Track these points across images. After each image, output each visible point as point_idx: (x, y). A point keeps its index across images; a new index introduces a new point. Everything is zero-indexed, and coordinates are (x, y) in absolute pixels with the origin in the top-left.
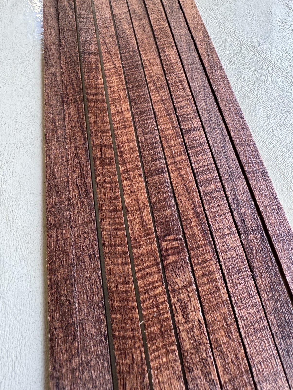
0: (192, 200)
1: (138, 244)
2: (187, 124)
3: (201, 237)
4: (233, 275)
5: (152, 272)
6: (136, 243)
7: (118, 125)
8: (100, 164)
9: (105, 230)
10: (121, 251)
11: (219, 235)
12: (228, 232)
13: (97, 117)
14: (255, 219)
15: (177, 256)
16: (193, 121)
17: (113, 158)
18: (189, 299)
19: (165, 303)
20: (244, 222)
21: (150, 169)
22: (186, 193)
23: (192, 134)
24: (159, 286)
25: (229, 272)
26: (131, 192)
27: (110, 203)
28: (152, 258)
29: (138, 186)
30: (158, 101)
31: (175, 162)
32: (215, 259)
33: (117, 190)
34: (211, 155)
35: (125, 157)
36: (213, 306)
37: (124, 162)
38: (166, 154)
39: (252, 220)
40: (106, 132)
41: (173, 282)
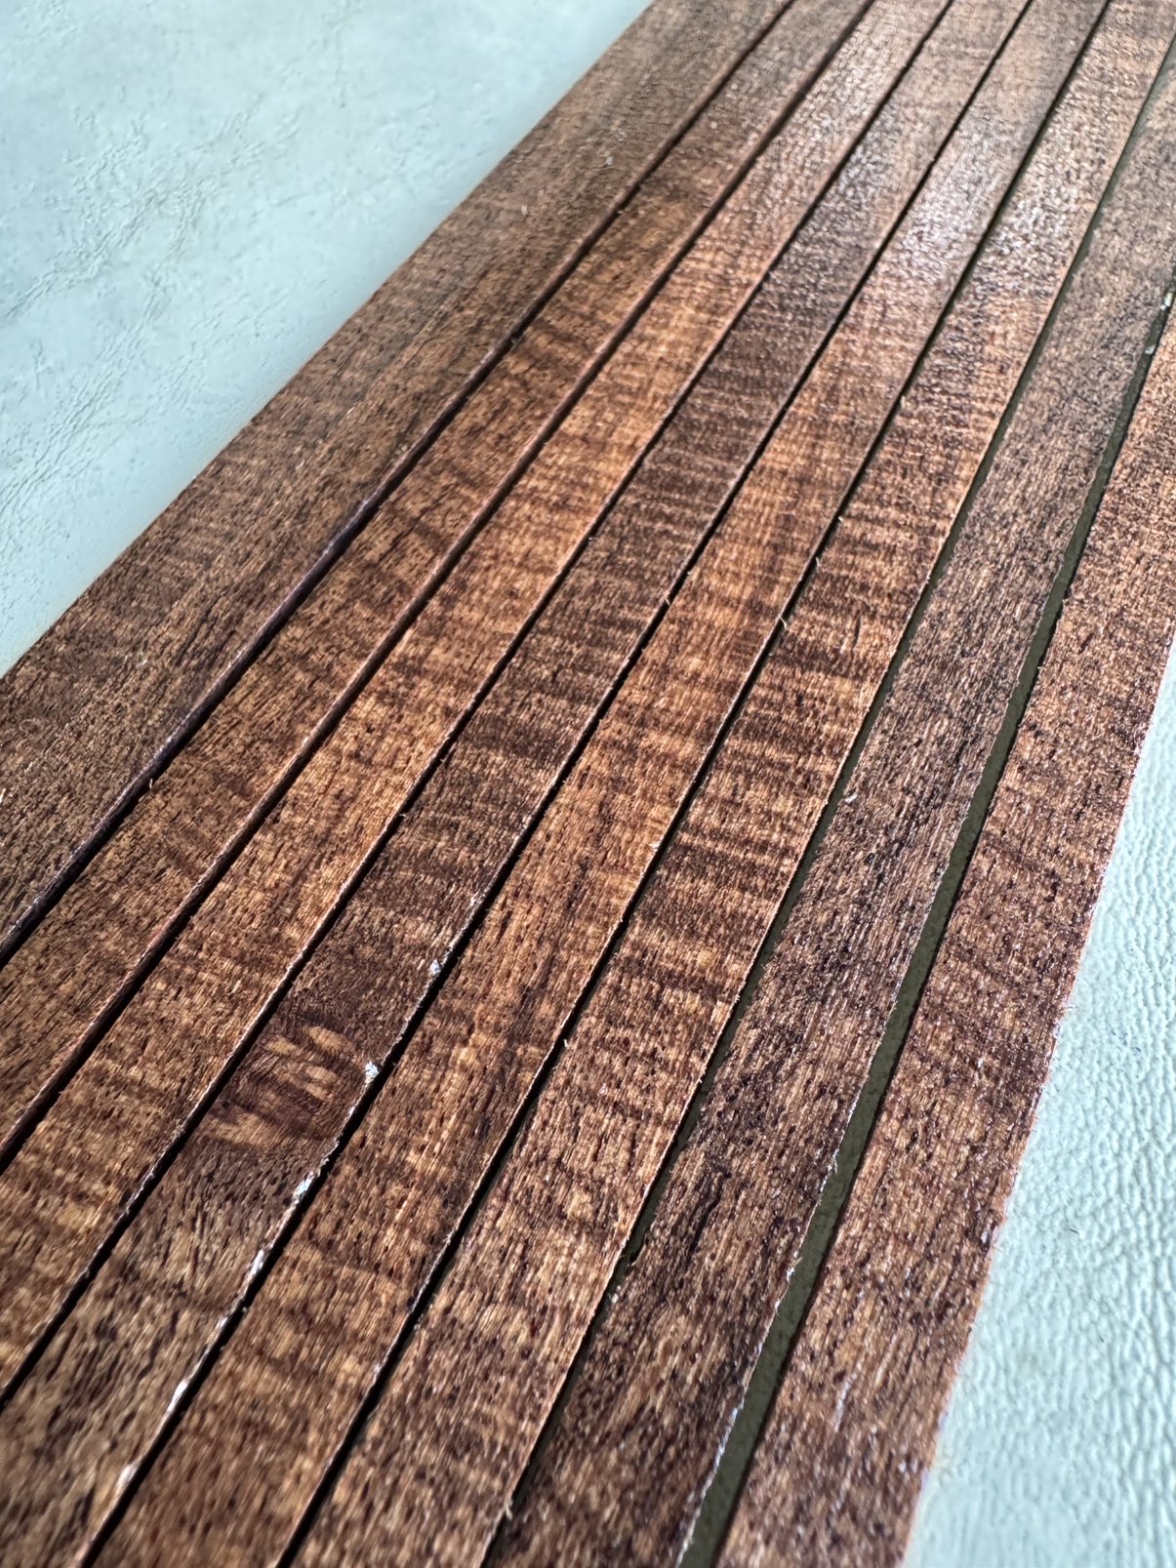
0: (556, 947)
1: (188, 970)
2: (826, 625)
3: (445, 1135)
4: (420, 1433)
5: (126, 1125)
6: (185, 960)
7: (542, 485)
8: (351, 585)
9: (136, 833)
10: (112, 948)
11: (528, 1192)
12: (588, 1212)
13: (493, 419)
14: (768, 1253)
15: (276, 1140)
16: (863, 628)
17: (410, 592)
18: (145, 1363)
19: (51, 1291)
20: (703, 1223)
21: (508, 710)
22: (558, 904)
23: (815, 676)
24: (96, 1201)
25: (415, 1402)
26: (355, 756)
27: (249, 746)
28: (186, 1066)
29: (399, 749)
30: (784, 473)
31: (631, 749)
32: (410, 1283)
33: (313, 717)
34: (815, 818)
35: (460, 611)
36: (203, 1494)
37: (436, 632)
38: (623, 693)
39: (748, 1244)
40: (473, 485)
41: (157, 1235)
